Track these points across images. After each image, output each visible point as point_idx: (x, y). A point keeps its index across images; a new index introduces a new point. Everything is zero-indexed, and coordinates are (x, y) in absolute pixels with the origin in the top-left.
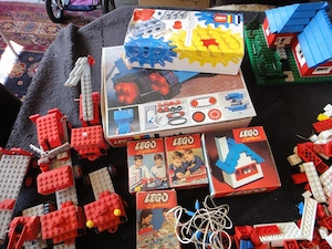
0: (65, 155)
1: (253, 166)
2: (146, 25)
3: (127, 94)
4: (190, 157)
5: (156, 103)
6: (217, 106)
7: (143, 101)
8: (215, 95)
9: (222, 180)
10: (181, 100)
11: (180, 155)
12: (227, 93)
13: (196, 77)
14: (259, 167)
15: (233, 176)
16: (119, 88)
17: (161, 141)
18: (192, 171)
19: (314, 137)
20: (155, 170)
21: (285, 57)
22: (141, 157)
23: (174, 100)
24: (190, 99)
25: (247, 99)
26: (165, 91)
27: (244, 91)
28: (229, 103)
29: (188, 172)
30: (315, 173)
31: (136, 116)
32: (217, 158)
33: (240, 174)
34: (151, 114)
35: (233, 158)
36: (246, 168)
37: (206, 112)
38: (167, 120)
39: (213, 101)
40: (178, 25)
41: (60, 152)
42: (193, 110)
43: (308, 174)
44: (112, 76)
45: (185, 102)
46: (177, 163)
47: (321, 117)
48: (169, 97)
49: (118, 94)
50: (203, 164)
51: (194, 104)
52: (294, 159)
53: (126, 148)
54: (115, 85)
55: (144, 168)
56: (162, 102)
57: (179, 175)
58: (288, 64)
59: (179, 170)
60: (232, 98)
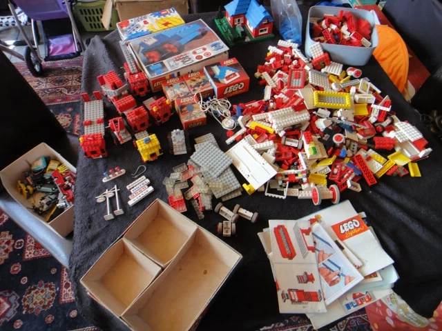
0: (126, 92)
1: (234, 74)
2: (129, 28)
3: (153, 57)
4: (200, 80)
5: (172, 58)
6: (208, 51)
7: (164, 58)
8: (205, 46)
9: (219, 82)
10: (187, 53)
11: (194, 80)
12: (211, 44)
13: (191, 41)
14: (237, 74)
15: (225, 80)
16: (147, 56)
17: (181, 77)
18: (203, 85)
19: (266, 63)
20: (182, 89)
21: (243, 30)
22: (172, 86)
23: (182, 54)
24: (191, 51)
25: (222, 44)
26: (176, 51)
27: (220, 41)
28: (214, 48)
29: (201, 86)
30: (270, 78)
31: (164, 66)
32: (214, 75)
33: (228, 78)
34: (172, 63)
35: (222, 73)
36: (231, 75)
37: (202, 54)
38: (182, 63)
39: (204, 49)
40: (146, 23)
41: (123, 90)
42: (195, 56)
43: (266, 79)
44: (141, 51)
45: (190, 53)
46: (193, 84)
47: (269, 54)
48: (179, 53)
49: (148, 59)
50: (208, 81)
51: (194, 53)
52: (257, 74)
53: (161, 88)
54: (144, 54)
55: (175, 90)
56: (176, 56)
57: (196, 88)
58: (245, 33)
59: (195, 86)
60: (215, 45)
